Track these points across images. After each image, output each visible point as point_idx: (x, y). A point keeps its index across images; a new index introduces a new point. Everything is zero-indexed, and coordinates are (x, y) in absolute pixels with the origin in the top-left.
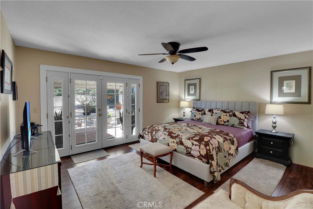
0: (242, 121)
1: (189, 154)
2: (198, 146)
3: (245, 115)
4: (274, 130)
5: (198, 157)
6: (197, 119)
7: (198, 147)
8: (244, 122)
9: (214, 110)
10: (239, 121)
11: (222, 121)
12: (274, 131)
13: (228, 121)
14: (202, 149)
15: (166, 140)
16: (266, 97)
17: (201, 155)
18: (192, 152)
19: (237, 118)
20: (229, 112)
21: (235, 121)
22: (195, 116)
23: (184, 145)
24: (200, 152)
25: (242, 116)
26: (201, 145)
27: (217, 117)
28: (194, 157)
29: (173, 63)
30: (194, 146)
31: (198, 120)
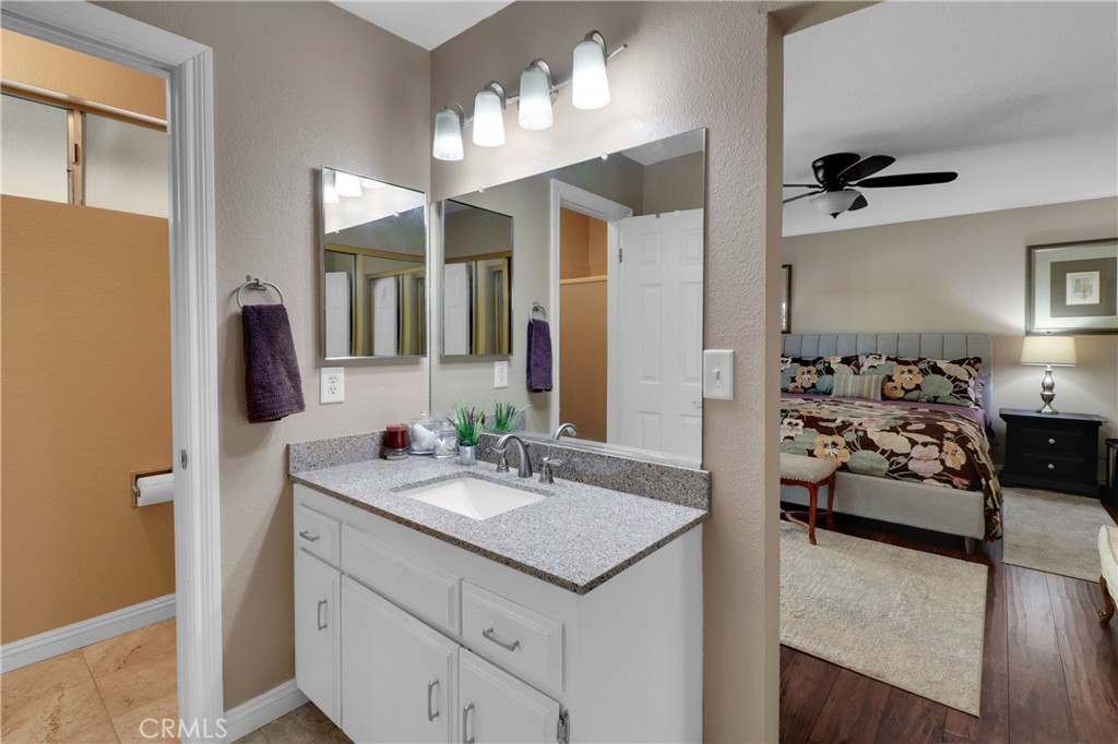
0: (962, 384)
1: (901, 471)
2: (935, 447)
3: (969, 367)
4: (1047, 407)
5: (938, 477)
6: (802, 387)
7: (936, 449)
8: (969, 389)
9: (860, 359)
10: (952, 386)
11: (899, 387)
12: (1047, 409)
13: (918, 387)
14: (950, 452)
15: (799, 443)
16: (1015, 319)
17: (946, 469)
18: (912, 466)
19: (945, 378)
20: (915, 363)
21: (939, 386)
22: (793, 380)
23: (878, 448)
24: (943, 462)
25: (960, 372)
26: (945, 442)
27: (881, 377)
28: (922, 478)
29: (835, 215)
30: (919, 448)
31: (806, 390)
